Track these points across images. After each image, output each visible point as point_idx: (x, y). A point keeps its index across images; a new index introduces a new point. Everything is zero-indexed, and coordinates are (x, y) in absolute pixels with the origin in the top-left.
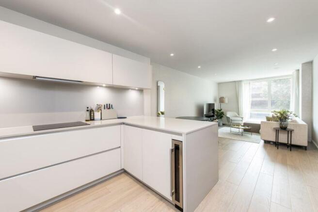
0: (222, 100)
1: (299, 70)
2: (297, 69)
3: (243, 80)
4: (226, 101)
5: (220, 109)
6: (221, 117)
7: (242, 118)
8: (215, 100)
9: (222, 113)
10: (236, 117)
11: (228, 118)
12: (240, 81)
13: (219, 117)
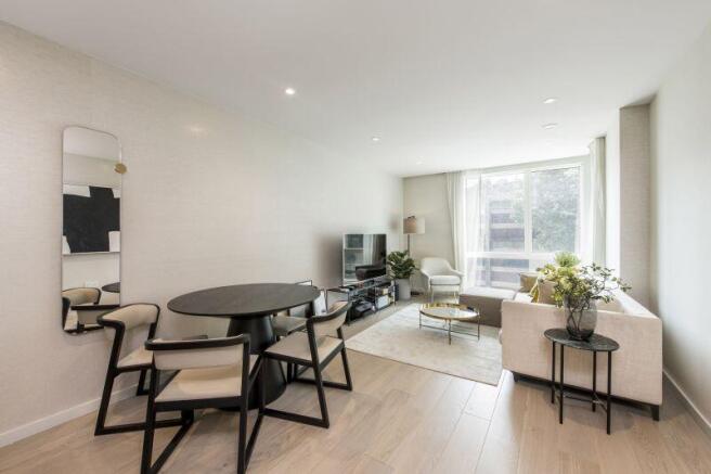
0: (409, 225)
1: (603, 139)
2: (601, 134)
3: (465, 171)
4: (421, 226)
5: (402, 251)
6: (407, 275)
7: (460, 277)
8: (394, 226)
9: (410, 263)
10: (447, 273)
11: (424, 277)
12: (458, 173)
13: (401, 275)
